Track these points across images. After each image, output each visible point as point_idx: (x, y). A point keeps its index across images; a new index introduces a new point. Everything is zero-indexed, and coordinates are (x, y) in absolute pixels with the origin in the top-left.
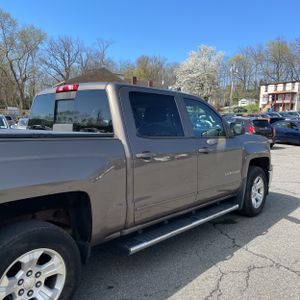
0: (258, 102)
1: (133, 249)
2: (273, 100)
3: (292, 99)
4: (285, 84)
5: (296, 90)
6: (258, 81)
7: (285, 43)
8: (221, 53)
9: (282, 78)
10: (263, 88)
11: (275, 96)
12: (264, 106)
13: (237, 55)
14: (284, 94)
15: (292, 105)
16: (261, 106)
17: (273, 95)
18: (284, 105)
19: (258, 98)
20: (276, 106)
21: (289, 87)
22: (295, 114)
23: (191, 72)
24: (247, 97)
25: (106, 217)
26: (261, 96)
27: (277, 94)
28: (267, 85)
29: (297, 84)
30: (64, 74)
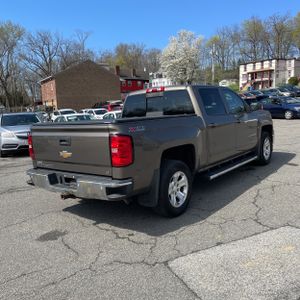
0: (238, 82)
1: (212, 177)
2: (252, 79)
3: (270, 76)
4: (262, 62)
5: (273, 67)
6: (236, 61)
7: (260, 21)
8: (201, 37)
9: (259, 56)
10: (242, 68)
11: (254, 75)
12: (244, 85)
13: (214, 36)
14: (262, 73)
15: (271, 82)
16: (241, 86)
17: (252, 74)
18: (263, 83)
19: (237, 77)
20: (256, 85)
21: (266, 65)
22: (275, 90)
23: (173, 57)
24: (228, 78)
25: (202, 158)
26: (241, 76)
27: (256, 73)
28: (245, 64)
29: (274, 61)
30: (46, 68)
